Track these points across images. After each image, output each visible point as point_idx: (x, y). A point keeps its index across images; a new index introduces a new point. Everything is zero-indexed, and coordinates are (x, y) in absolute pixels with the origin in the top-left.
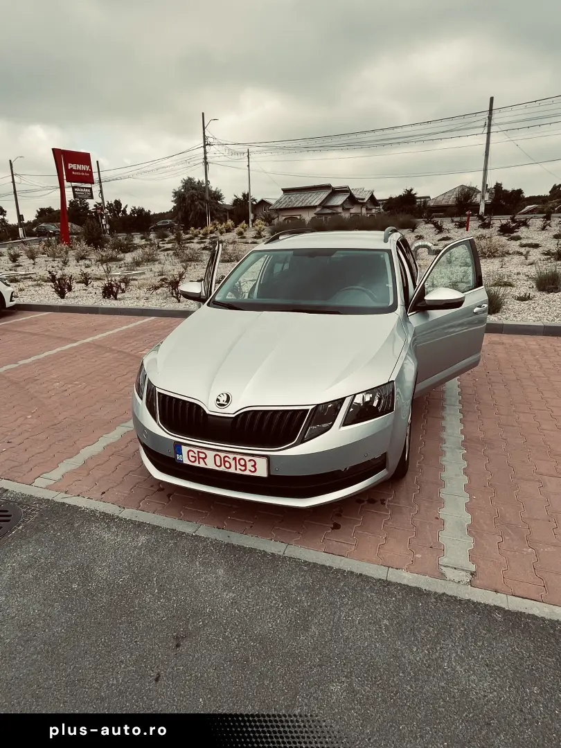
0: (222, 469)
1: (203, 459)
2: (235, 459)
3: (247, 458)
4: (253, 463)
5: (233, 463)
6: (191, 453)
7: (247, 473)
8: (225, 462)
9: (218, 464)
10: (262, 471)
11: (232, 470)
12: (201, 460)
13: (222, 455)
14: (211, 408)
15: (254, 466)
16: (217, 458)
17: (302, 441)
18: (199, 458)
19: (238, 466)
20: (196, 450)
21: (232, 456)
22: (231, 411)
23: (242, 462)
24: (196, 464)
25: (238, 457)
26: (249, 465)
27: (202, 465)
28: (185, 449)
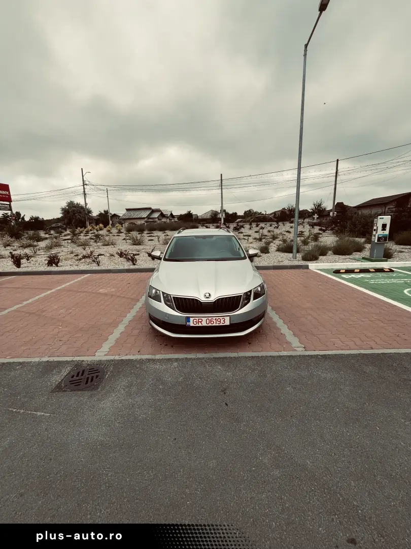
0: (210, 325)
1: (201, 322)
2: (216, 319)
3: (221, 318)
4: (223, 320)
5: (215, 321)
6: (195, 321)
7: (221, 324)
8: (211, 321)
9: (208, 323)
10: (227, 323)
11: (214, 324)
12: (200, 323)
13: (210, 318)
14: (203, 299)
15: (224, 321)
16: (208, 320)
17: (241, 308)
18: (199, 322)
19: (217, 322)
20: (197, 319)
21: (214, 318)
22: (212, 299)
23: (219, 320)
24: (197, 325)
25: (217, 318)
26: (222, 321)
27: (200, 325)
28: (191, 319)
